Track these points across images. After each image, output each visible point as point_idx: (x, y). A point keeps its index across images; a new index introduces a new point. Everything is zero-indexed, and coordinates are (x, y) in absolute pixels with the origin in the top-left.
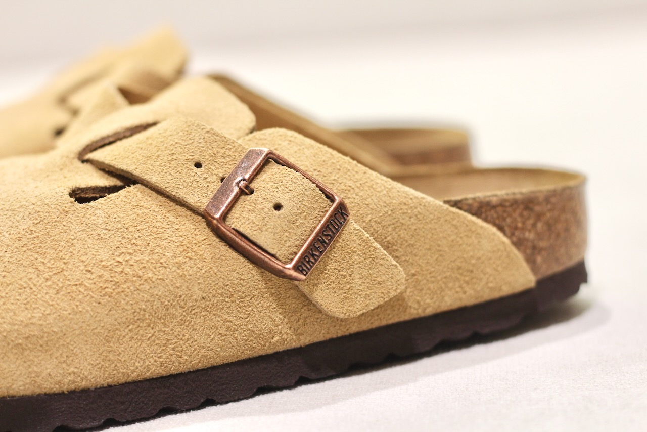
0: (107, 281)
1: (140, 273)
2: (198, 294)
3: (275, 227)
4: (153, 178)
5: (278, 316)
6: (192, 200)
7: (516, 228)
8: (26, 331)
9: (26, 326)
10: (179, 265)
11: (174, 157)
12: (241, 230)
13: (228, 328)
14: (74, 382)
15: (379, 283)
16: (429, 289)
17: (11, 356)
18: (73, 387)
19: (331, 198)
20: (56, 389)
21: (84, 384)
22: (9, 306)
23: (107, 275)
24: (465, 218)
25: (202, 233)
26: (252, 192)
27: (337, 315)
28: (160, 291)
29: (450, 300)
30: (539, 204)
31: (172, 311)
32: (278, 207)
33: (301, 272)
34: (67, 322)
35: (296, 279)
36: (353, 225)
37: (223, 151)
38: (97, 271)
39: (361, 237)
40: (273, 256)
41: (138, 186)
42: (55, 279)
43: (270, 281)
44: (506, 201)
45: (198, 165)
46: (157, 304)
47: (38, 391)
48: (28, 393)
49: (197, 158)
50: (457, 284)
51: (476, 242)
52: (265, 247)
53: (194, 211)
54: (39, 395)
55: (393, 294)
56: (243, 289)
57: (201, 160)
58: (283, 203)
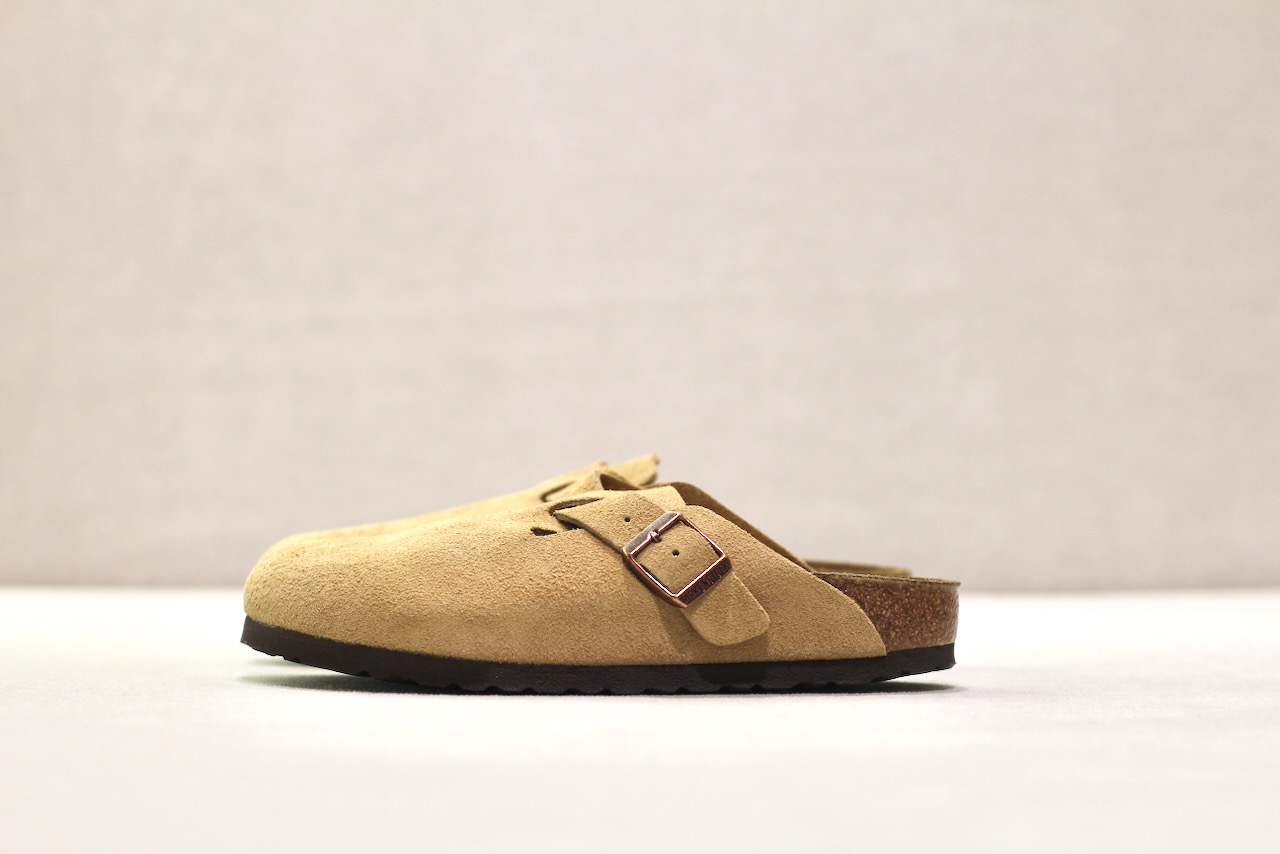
0: (542, 588)
1: (567, 586)
2: (607, 606)
3: (670, 567)
4: (593, 525)
5: (666, 637)
6: (616, 542)
7: (874, 605)
8: (478, 612)
9: (479, 608)
10: (597, 585)
11: (612, 513)
12: (646, 565)
13: (627, 637)
14: (506, 655)
15: (748, 622)
16: (792, 638)
17: (464, 629)
18: (506, 659)
19: (719, 554)
20: (493, 658)
21: (514, 658)
22: (469, 594)
23: (543, 584)
24: (829, 587)
25: (619, 566)
26: (660, 541)
27: (711, 640)
28: (578, 600)
29: (809, 651)
30: (898, 590)
31: (585, 616)
32: (676, 553)
33: (684, 601)
34: (508, 611)
35: (679, 606)
36: (733, 575)
37: (647, 512)
38: (537, 580)
39: (737, 586)
40: (665, 587)
41: (581, 529)
42: (506, 581)
43: (664, 607)
44: (868, 582)
45: (627, 520)
46: (576, 609)
47: (480, 658)
48: (473, 658)
49: (628, 515)
50: (817, 639)
51: (835, 608)
53: (617, 551)
54: (480, 661)
55: (758, 633)
56: (642, 610)
57: (630, 516)
58: (680, 551)
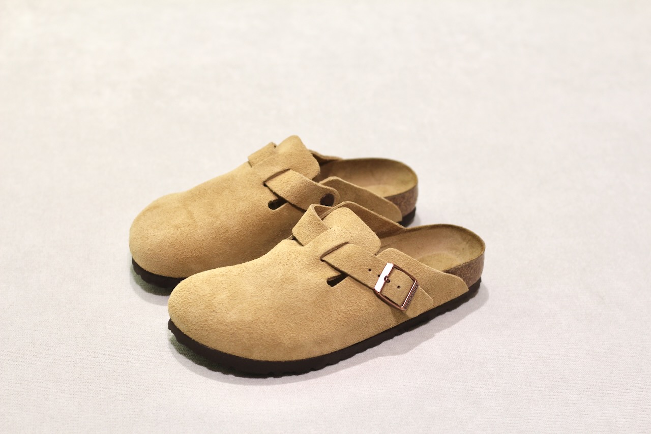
3: (398, 294)
6: (370, 285)
7: (465, 274)
11: (362, 267)
12: (387, 296)
15: (425, 305)
19: (414, 280)
25: (373, 296)
26: (390, 281)
31: (363, 324)
33: (405, 308)
36: (420, 289)
37: (378, 264)
39: (421, 292)
40: (397, 304)
41: (348, 277)
43: (394, 310)
45: (370, 270)
49: (369, 267)
50: (446, 297)
52: (394, 301)
55: (429, 308)
57: (371, 268)
58: (400, 286)
